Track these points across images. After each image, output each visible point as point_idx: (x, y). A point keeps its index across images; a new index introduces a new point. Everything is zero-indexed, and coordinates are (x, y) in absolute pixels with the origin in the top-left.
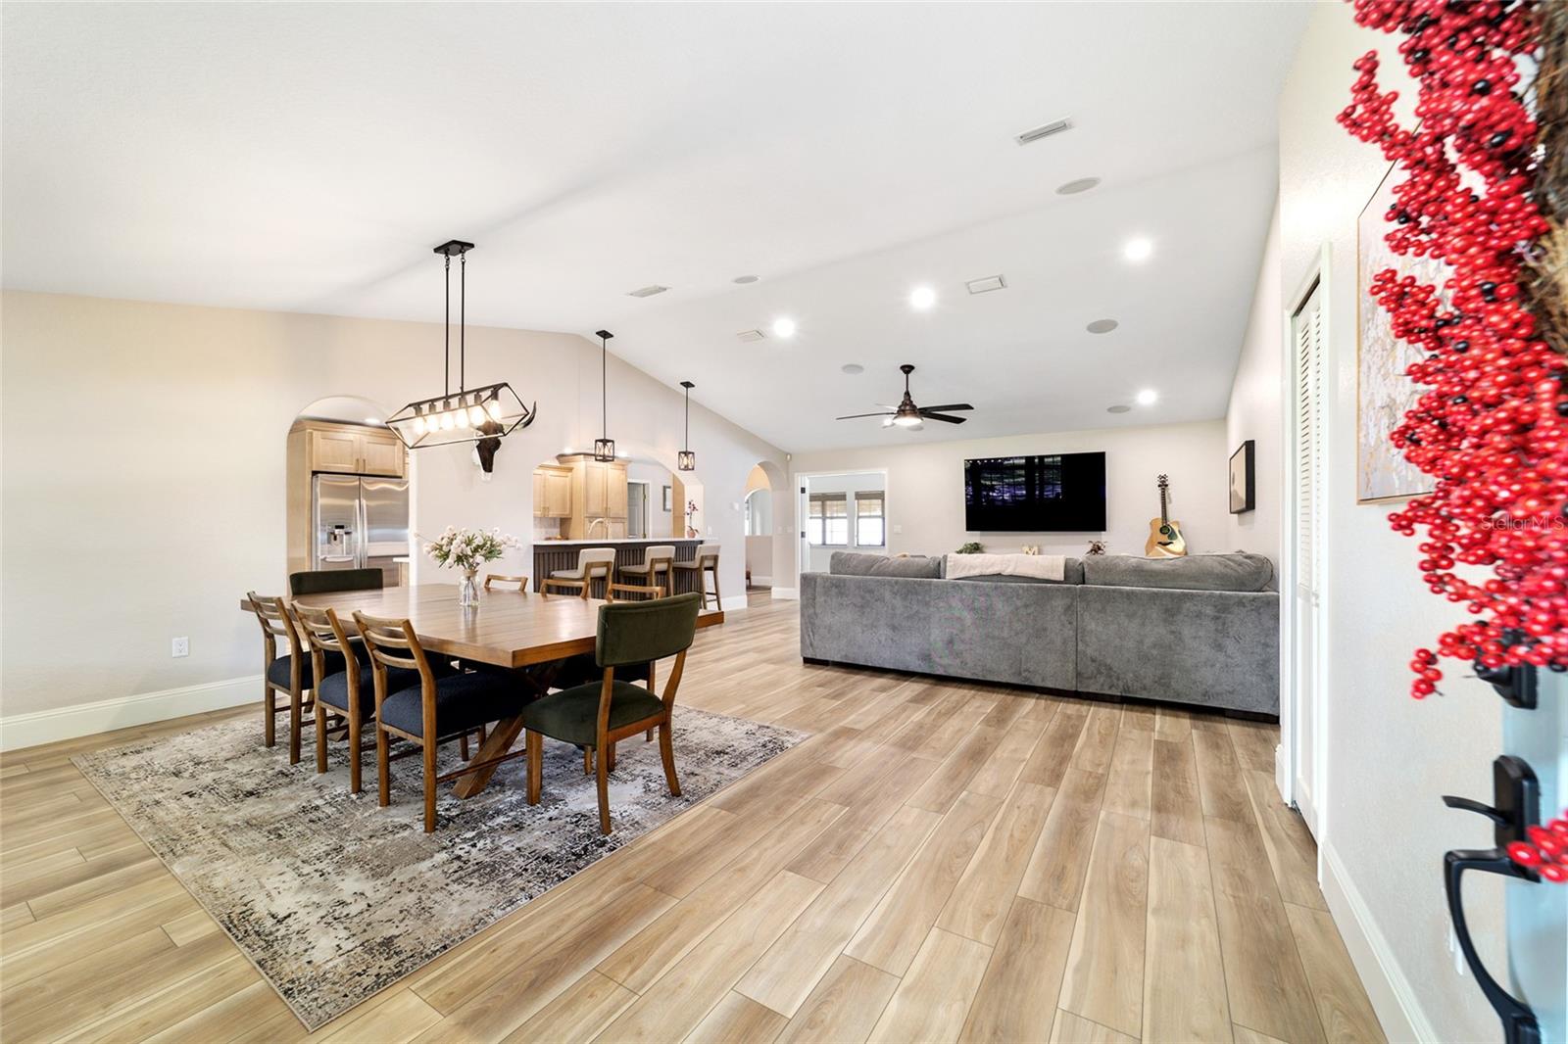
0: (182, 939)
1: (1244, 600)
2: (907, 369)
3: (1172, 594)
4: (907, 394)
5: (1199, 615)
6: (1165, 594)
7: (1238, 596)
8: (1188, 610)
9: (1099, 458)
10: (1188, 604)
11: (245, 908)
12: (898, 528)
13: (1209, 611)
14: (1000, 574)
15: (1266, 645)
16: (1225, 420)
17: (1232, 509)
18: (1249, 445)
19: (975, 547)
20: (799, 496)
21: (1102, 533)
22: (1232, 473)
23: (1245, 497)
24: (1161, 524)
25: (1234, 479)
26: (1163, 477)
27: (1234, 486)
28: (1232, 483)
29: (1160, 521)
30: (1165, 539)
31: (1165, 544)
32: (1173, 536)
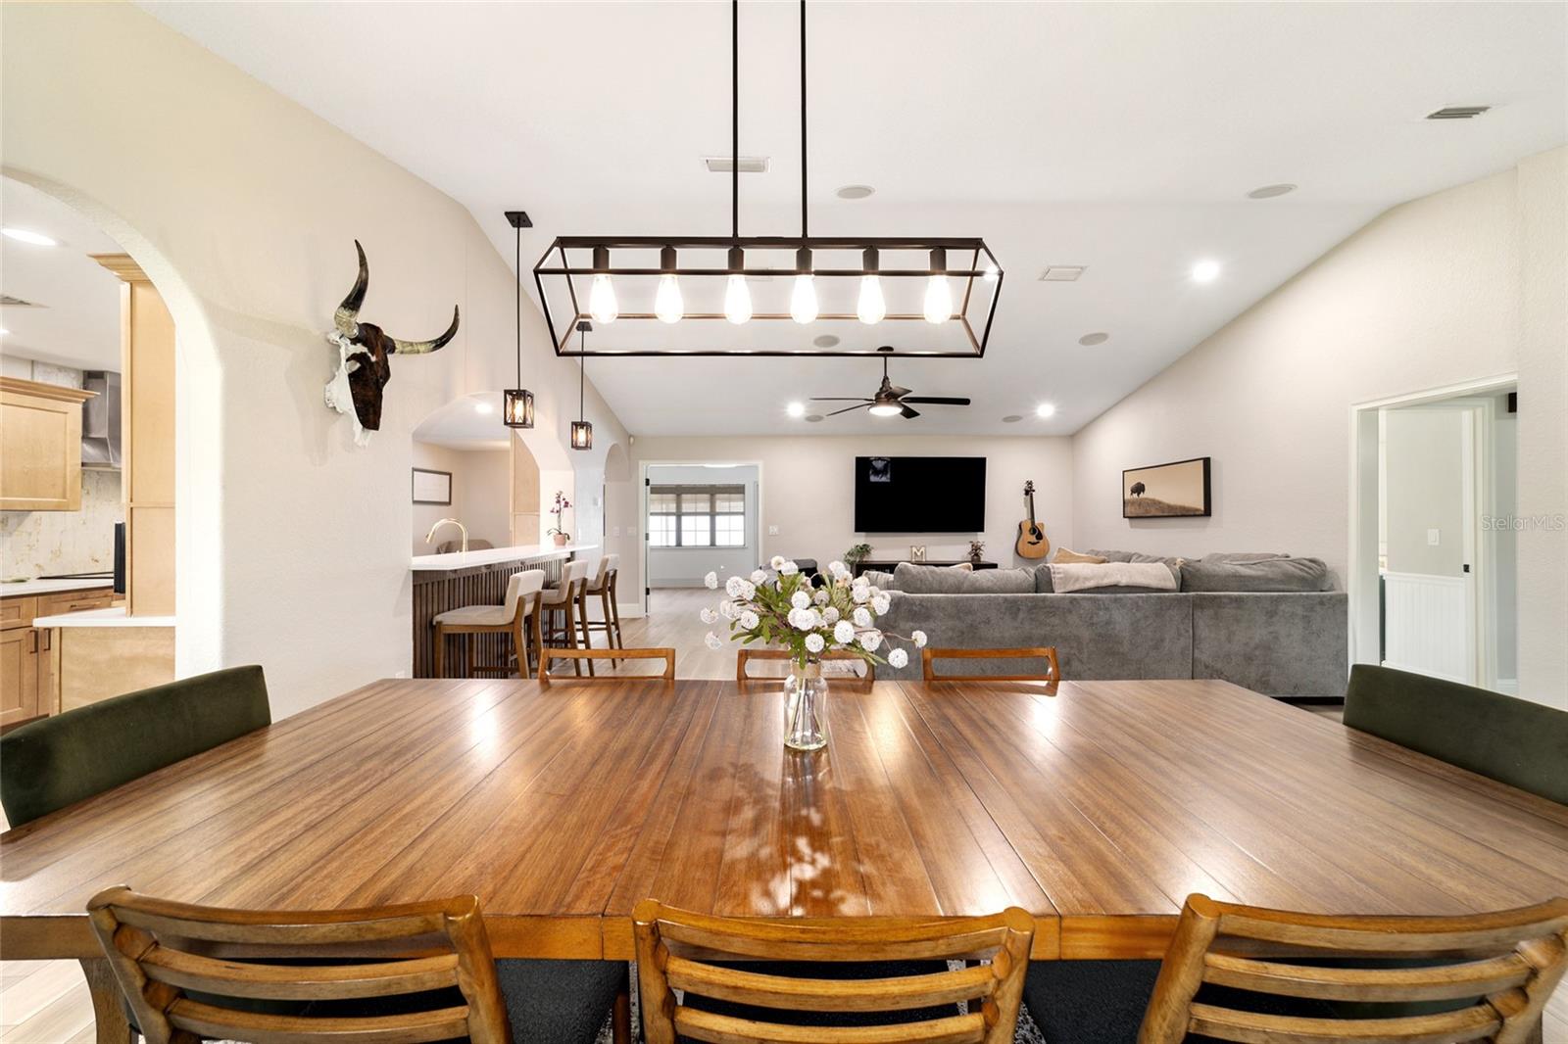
1: (1324, 600)
3: (1272, 597)
4: (886, 379)
5: (1293, 615)
6: (1266, 597)
7: (1319, 596)
8: (1283, 611)
9: (983, 460)
10: (1284, 606)
12: (774, 529)
13: (1300, 611)
14: (1115, 586)
15: (1338, 637)
16: (1073, 437)
17: (1128, 514)
18: (1207, 462)
19: (865, 549)
20: (643, 489)
21: (979, 533)
22: (1131, 483)
23: (1201, 506)
24: (1029, 525)
25: (1139, 489)
26: (1030, 483)
27: (1141, 495)
28: (1133, 492)
29: (1030, 521)
30: (1033, 539)
31: (1034, 544)
32: (1040, 536)
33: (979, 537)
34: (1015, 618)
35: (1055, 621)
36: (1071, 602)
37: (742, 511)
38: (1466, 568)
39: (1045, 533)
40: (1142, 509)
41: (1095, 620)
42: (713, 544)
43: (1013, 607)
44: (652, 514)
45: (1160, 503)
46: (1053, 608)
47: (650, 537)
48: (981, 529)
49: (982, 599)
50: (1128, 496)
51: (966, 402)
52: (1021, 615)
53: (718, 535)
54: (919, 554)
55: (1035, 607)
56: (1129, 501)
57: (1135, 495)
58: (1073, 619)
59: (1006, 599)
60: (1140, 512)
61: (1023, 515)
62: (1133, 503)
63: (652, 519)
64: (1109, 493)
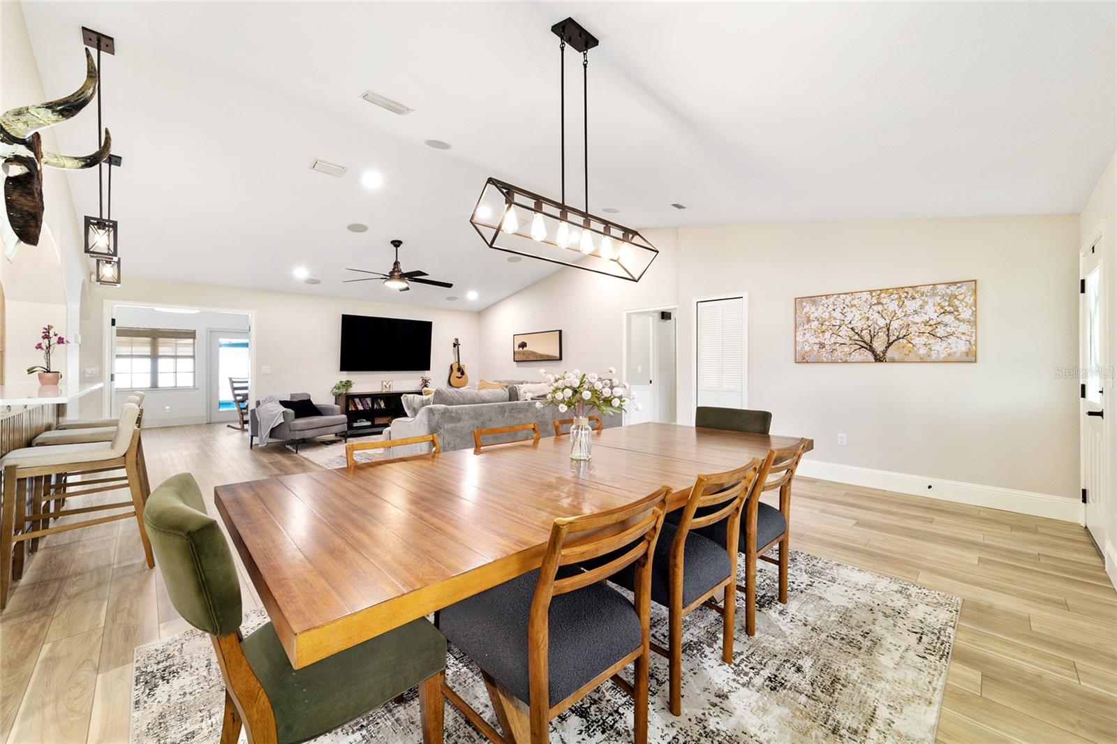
0: (976, 675)
2: (397, 244)
4: (396, 263)
9: (430, 324)
11: (927, 656)
16: (480, 313)
17: (517, 359)
18: (560, 331)
19: (348, 384)
20: (109, 331)
21: (426, 372)
22: (519, 340)
23: (557, 355)
24: (457, 367)
25: (523, 345)
26: (457, 340)
27: (525, 348)
28: (519, 347)
29: (457, 364)
30: (459, 375)
31: (460, 378)
32: (463, 373)
33: (426, 374)
34: (503, 417)
35: (521, 416)
36: (528, 406)
37: (192, 354)
38: (651, 382)
39: (465, 371)
40: (524, 356)
41: (538, 414)
42: (154, 385)
43: (502, 410)
44: (118, 356)
45: (535, 353)
46: (520, 410)
47: (116, 377)
48: (428, 369)
49: (488, 407)
50: (516, 349)
51: (449, 286)
52: (506, 414)
53: (160, 377)
54: (388, 386)
55: (512, 409)
56: (517, 352)
57: (521, 349)
58: (529, 415)
59: (499, 406)
60: (524, 358)
61: (453, 360)
62: (519, 353)
63: (118, 361)
64: (505, 348)
